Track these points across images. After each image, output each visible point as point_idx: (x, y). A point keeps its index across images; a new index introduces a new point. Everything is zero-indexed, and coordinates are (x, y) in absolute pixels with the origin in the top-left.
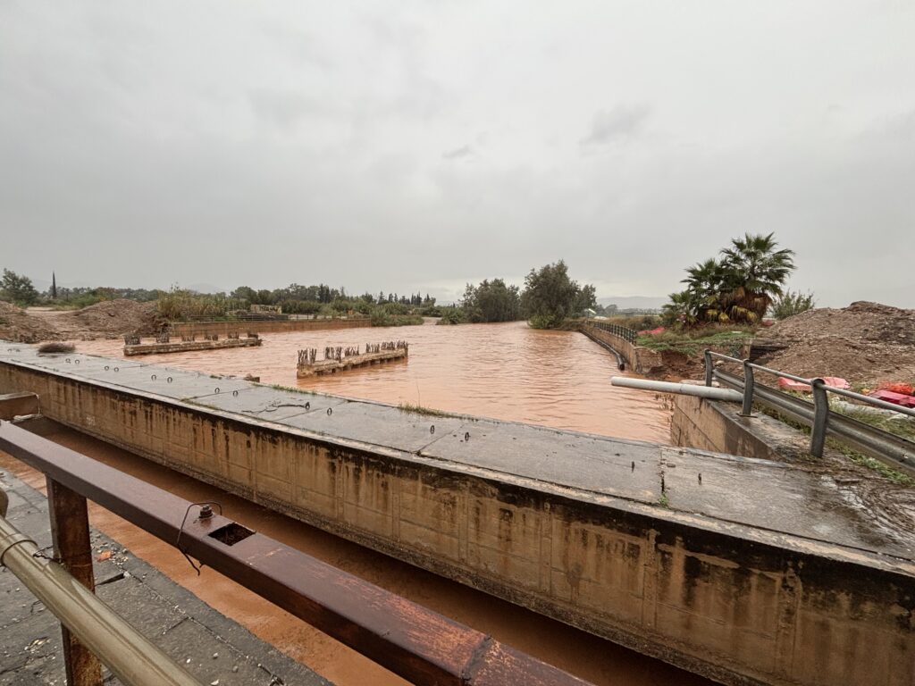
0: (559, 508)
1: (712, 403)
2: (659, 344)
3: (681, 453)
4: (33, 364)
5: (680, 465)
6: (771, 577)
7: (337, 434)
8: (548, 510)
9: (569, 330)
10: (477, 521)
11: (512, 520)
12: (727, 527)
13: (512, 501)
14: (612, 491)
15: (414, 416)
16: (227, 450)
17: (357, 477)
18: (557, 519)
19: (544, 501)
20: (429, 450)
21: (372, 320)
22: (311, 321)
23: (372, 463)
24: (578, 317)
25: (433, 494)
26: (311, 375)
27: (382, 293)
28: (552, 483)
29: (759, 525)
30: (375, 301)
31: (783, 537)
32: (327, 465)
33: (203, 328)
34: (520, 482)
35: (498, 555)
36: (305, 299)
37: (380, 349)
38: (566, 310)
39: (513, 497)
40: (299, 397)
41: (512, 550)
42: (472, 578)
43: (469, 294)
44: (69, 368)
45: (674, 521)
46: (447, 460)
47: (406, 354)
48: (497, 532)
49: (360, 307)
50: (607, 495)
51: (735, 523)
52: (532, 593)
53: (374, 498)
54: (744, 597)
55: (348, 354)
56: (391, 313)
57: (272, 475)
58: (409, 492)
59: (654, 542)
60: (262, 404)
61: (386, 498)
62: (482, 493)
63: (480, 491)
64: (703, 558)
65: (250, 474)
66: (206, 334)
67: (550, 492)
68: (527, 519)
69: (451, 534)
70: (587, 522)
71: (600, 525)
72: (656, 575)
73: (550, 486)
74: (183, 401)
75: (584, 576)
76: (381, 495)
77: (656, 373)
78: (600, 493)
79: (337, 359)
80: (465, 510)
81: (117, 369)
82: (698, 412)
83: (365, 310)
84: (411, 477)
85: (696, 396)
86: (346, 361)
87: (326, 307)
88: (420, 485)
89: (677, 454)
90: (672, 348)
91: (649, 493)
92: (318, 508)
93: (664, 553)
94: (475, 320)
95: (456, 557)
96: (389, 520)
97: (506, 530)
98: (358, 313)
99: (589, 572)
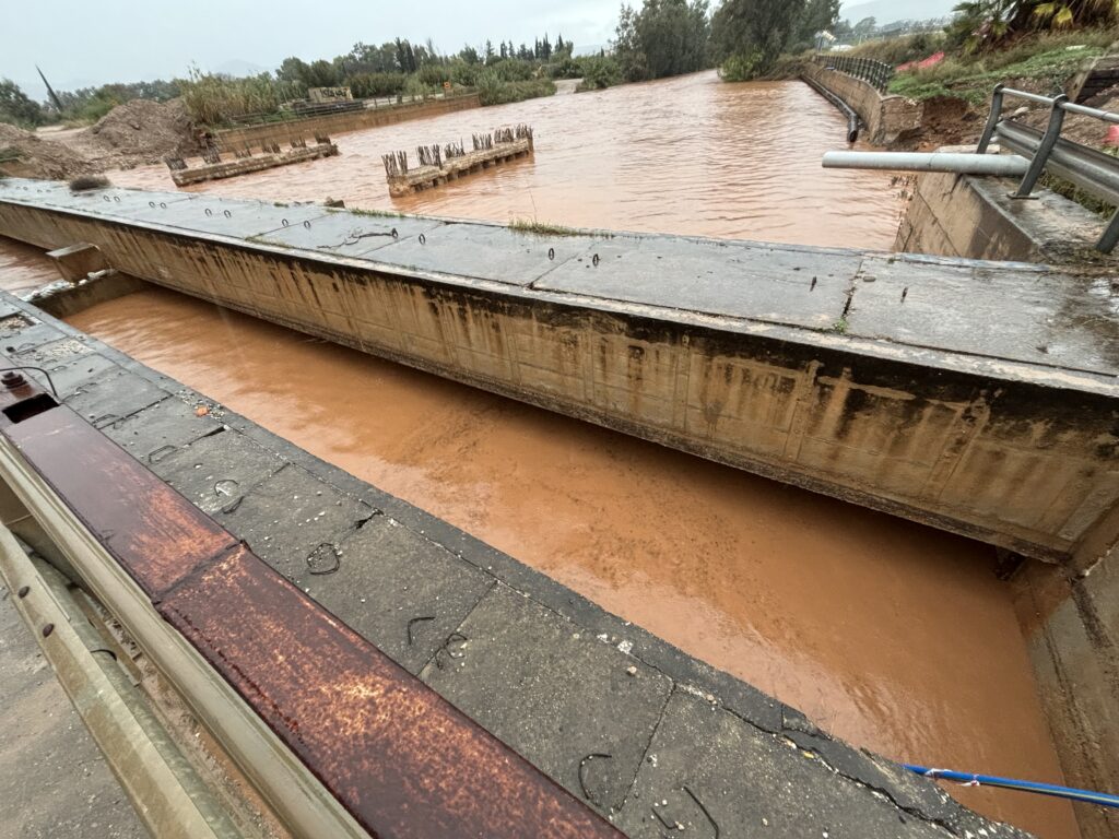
0: (700, 341)
1: (975, 182)
2: (924, 87)
3: (891, 261)
4: (71, 207)
5: (883, 278)
6: (952, 407)
7: (431, 269)
8: (686, 345)
9: (784, 78)
10: (603, 361)
11: (643, 358)
12: (915, 354)
13: (644, 336)
14: (774, 316)
15: (531, 238)
16: (316, 296)
17: (463, 318)
18: (696, 353)
19: (683, 333)
20: (545, 282)
21: (481, 95)
22: (395, 108)
23: (478, 301)
24: (802, 50)
25: (551, 334)
26: (406, 191)
27: (489, 44)
28: (695, 312)
29: (961, 349)
30: (482, 60)
31: (989, 362)
32: (428, 307)
33: (257, 135)
34: (654, 314)
35: (627, 394)
36: (380, 70)
37: (493, 142)
38: (784, 40)
39: (645, 332)
40: (384, 222)
41: (643, 390)
42: (600, 417)
43: (625, 26)
44: (109, 209)
45: (846, 350)
46: (565, 293)
47: (531, 147)
48: (626, 371)
49: (460, 74)
50: (765, 322)
51: (930, 348)
52: (664, 430)
53: (487, 342)
54: (910, 429)
55: (449, 155)
56: (506, 79)
57: (371, 321)
58: (523, 333)
59: (814, 375)
60: (340, 236)
61: (499, 341)
62: (608, 329)
63: (605, 326)
64: (871, 390)
65: (349, 323)
66: (264, 145)
67: (691, 323)
68: (662, 355)
69: (575, 375)
70: (733, 355)
71: (750, 358)
72: (809, 410)
73: (692, 315)
74: (247, 240)
75: (723, 412)
76: (493, 337)
77: (907, 140)
78: (757, 321)
79: (436, 164)
80: (589, 349)
81: (163, 205)
82: (947, 198)
83: (467, 78)
84: (524, 316)
85: (952, 171)
86: (449, 165)
87: (413, 80)
88: (535, 324)
89: (885, 263)
90: (946, 92)
91: (825, 317)
92: (430, 355)
93: (823, 386)
94: (635, 77)
95: (582, 397)
96: (507, 363)
97: (636, 369)
98: (458, 85)
99: (730, 407)
